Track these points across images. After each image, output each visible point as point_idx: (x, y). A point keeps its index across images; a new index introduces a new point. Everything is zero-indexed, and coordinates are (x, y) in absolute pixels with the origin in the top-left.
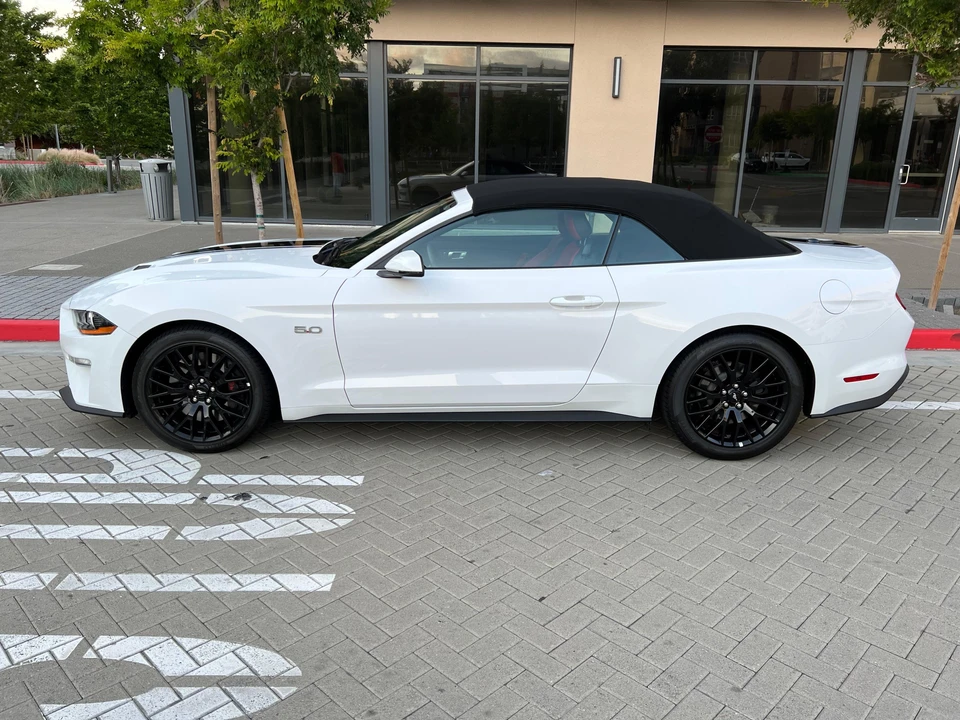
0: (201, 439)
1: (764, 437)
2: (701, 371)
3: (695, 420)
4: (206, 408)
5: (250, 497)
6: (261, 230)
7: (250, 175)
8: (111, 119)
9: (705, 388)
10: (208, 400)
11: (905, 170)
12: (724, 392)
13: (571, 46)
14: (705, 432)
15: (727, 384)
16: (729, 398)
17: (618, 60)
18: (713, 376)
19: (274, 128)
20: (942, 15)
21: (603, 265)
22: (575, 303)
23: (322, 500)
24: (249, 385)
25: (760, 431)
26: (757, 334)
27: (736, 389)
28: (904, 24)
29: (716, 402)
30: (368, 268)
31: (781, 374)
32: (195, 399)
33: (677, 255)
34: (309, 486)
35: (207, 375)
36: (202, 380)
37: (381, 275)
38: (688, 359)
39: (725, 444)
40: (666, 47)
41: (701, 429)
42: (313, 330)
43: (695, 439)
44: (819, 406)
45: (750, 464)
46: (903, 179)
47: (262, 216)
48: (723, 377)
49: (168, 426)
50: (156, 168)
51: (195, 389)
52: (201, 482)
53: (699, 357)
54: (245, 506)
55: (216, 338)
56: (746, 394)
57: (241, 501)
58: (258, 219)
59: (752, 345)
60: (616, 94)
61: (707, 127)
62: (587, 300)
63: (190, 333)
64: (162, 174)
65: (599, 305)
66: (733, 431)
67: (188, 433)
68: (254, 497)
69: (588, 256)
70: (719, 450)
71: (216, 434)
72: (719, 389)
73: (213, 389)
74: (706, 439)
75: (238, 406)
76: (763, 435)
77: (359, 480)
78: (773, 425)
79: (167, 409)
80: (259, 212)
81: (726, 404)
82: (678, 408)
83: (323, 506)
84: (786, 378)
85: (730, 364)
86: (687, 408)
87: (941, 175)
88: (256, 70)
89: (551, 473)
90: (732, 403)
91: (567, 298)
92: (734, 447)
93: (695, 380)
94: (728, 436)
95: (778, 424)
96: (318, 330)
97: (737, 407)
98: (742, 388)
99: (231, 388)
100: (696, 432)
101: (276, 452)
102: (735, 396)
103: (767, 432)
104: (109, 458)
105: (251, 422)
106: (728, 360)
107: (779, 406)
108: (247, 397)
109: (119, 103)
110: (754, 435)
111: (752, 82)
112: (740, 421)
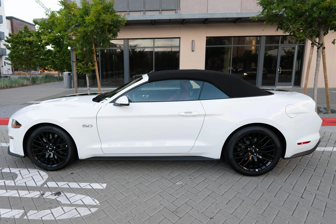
0: (50, 166)
1: (266, 167)
2: (239, 141)
3: (238, 161)
4: (52, 154)
5: (60, 194)
6: (88, 90)
7: (85, 74)
8: (61, 63)
9: (240, 147)
10: (53, 152)
11: (280, 69)
12: (249, 149)
13: (180, 38)
14: (242, 165)
15: (250, 145)
16: (251, 151)
17: (193, 41)
18: (244, 143)
19: (92, 60)
20: (300, 18)
21: (198, 100)
22: (188, 115)
23: (88, 197)
24: (67, 146)
25: (265, 165)
26: (261, 126)
27: (254, 148)
28: (288, 22)
29: (246, 153)
30: (110, 103)
31: (272, 142)
32: (48, 151)
33: (226, 96)
34: (85, 189)
35: (52, 142)
36: (51, 144)
37: (115, 105)
38: (234, 136)
39: (251, 170)
40: (207, 37)
41: (240, 164)
42: (89, 126)
43: (238, 168)
44: (288, 154)
45: (261, 178)
46: (280, 72)
47: (89, 86)
48: (248, 142)
49: (39, 161)
50: (68, 74)
51: (48, 147)
52: (45, 186)
53: (238, 135)
54: (58, 199)
55: (55, 129)
56: (257, 150)
57: (57, 196)
58: (88, 87)
59: (260, 131)
60: (193, 50)
61: (216, 61)
62: (193, 114)
63: (46, 127)
64: (69, 76)
65: (198, 115)
66: (253, 165)
67: (45, 163)
68: (62, 194)
69: (192, 96)
70: (248, 172)
71: (55, 164)
72: (247, 148)
73: (55, 147)
74: (243, 168)
75: (63, 154)
76: (266, 166)
77: (105, 185)
78: (270, 163)
79: (39, 155)
80: (88, 85)
81: (250, 154)
82: (231, 155)
83: (88, 200)
84: (274, 143)
85: (250, 138)
86: (234, 155)
87: (291, 70)
88: (85, 43)
89: (181, 183)
90: (252, 153)
91: (186, 113)
92: (254, 171)
93: (237, 144)
94: (251, 166)
95: (272, 162)
96: (91, 126)
97: (254, 155)
98: (256, 147)
99: (61, 147)
100: (239, 165)
101: (76, 171)
102: (253, 151)
103: (267, 165)
104: (18, 173)
105: (67, 160)
106: (250, 136)
107: (272, 154)
108: (66, 150)
109: (63, 59)
110: (262, 166)
111: (232, 46)
112: (256, 160)
